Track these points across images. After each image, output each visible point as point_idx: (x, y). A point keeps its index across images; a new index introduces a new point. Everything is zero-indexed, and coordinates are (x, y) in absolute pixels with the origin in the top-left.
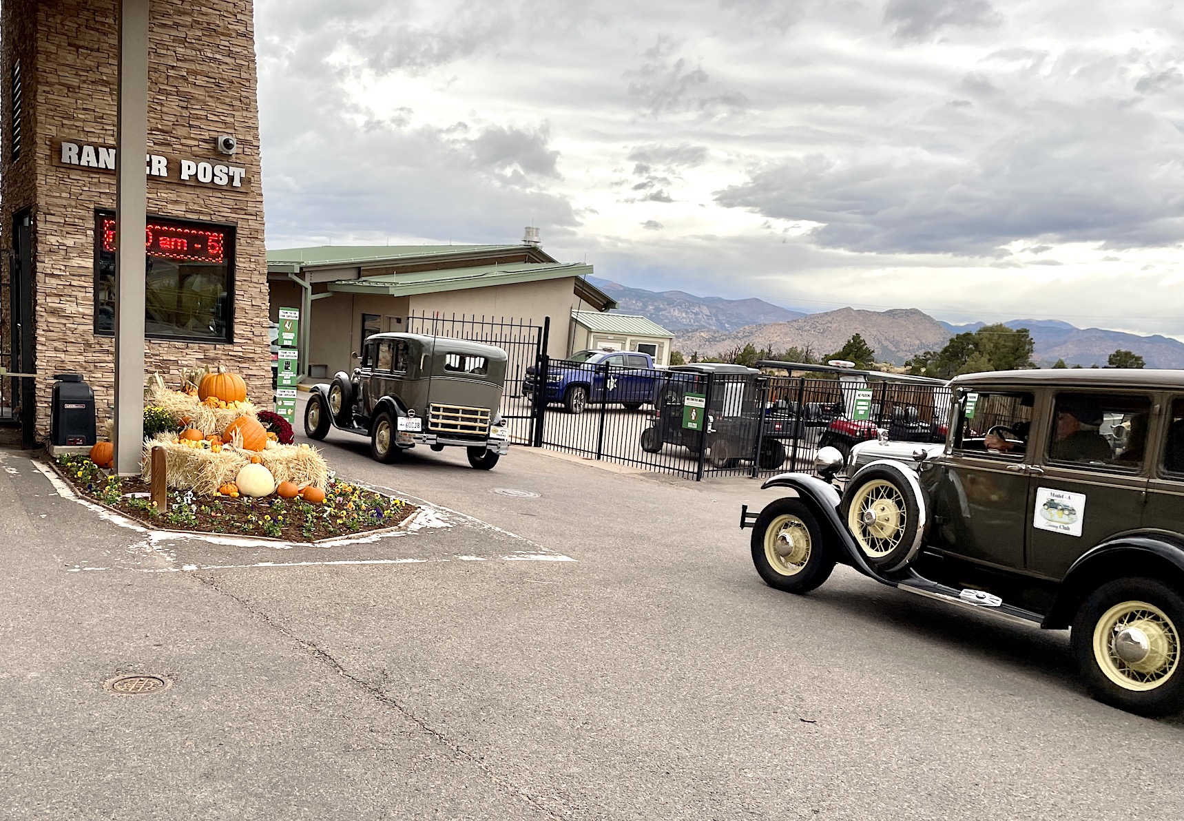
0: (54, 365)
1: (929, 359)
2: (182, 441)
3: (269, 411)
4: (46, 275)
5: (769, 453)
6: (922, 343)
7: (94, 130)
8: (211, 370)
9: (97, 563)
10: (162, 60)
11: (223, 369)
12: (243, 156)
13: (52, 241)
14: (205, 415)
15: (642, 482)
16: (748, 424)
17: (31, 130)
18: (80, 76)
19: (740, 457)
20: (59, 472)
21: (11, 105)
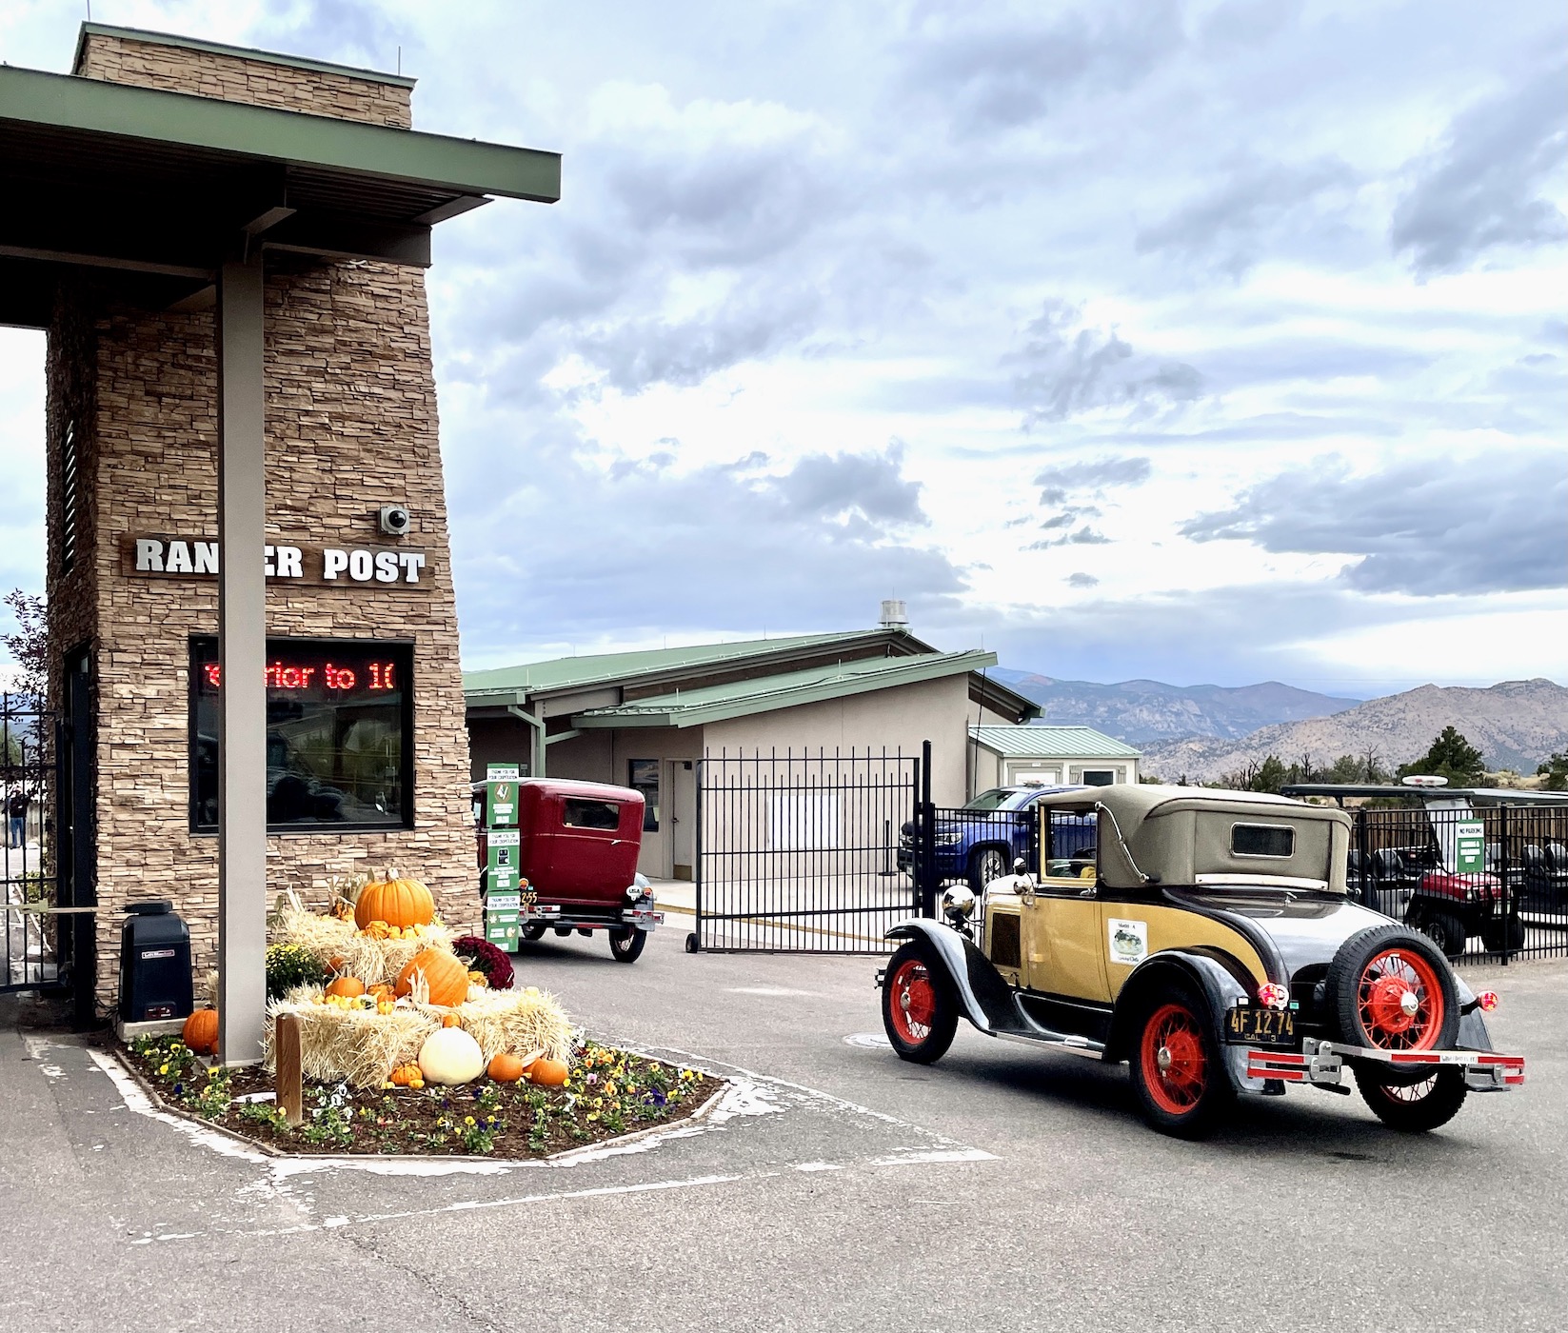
0: (125, 888)
2: (330, 998)
3: (472, 935)
4: (114, 746)
7: (187, 517)
8: (376, 875)
9: (181, 1227)
10: (291, 404)
11: (394, 874)
12: (421, 534)
13: (122, 692)
14: (366, 953)
17: (90, 525)
18: (164, 437)
20: (131, 1067)
21: (61, 490)
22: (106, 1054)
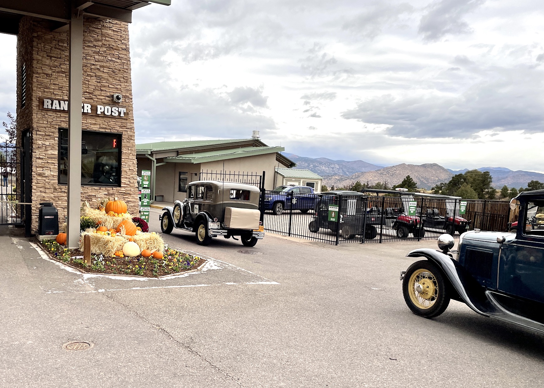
0: (40, 198)
1: (443, 186)
2: (98, 232)
3: (137, 217)
4: (37, 158)
5: (370, 232)
6: (439, 179)
7: (58, 93)
8: (111, 199)
9: (59, 289)
10: (89, 62)
11: (116, 199)
12: (125, 103)
13: (39, 143)
14: (108, 220)
15: (310, 246)
16: (359, 218)
17: (30, 94)
18: (52, 69)
19: (356, 234)
20: (42, 247)
21: (21, 83)
22: (35, 244)
